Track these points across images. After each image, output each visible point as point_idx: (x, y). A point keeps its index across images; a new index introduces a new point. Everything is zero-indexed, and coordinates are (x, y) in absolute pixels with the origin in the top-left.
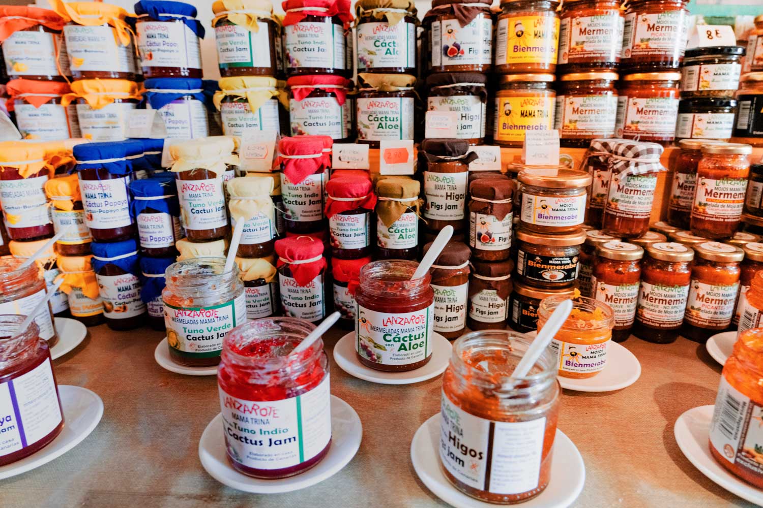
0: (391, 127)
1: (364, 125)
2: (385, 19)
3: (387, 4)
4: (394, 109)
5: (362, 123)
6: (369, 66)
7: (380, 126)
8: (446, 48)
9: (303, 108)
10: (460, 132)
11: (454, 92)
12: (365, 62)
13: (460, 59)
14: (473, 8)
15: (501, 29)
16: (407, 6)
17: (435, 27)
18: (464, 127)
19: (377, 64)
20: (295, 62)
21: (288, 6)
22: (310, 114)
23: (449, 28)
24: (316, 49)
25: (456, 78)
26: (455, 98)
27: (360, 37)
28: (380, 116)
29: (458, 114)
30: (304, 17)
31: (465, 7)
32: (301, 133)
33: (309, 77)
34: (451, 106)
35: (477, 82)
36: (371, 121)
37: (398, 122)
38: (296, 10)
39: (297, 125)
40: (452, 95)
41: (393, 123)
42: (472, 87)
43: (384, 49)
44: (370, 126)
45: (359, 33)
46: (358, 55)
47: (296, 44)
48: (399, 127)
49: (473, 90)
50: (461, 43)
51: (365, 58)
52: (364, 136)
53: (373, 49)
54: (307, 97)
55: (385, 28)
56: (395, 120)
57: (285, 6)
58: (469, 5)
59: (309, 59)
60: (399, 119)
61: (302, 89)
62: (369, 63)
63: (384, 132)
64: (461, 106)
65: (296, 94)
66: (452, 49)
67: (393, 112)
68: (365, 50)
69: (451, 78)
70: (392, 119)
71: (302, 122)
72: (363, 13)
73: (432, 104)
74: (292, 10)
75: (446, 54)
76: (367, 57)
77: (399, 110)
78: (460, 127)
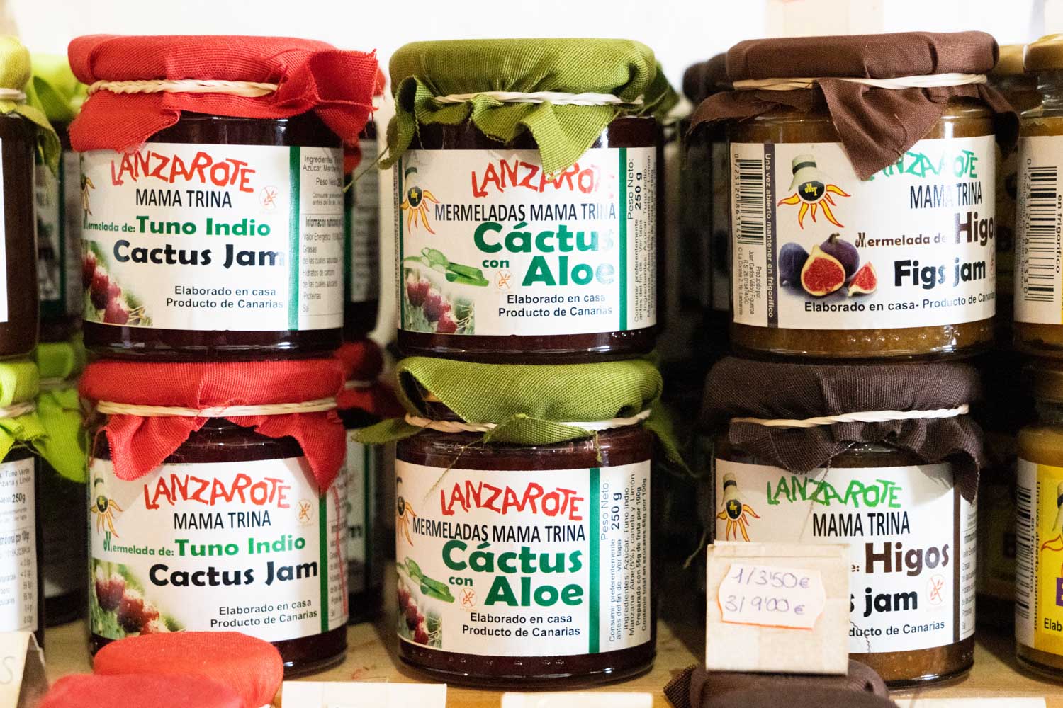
0: (547, 596)
1: (424, 579)
2: (525, 141)
3: (531, 75)
4: (562, 520)
5: (415, 571)
6: (452, 326)
7: (500, 592)
8: (796, 258)
9: (152, 506)
10: (864, 624)
11: (834, 450)
12: (434, 312)
13: (857, 307)
14: (910, 93)
15: (1035, 176)
16: (622, 77)
17: (744, 164)
18: (878, 603)
19: (486, 324)
20: (121, 303)
21: (99, 68)
22: (183, 534)
23: (806, 175)
24: (219, 256)
25: (839, 388)
26: (840, 477)
27: (414, 202)
28: (497, 549)
29: (855, 548)
30: (166, 123)
31: (874, 93)
32: (135, 620)
33: (181, 373)
34: (820, 510)
35: (935, 407)
36: (461, 566)
37: (582, 578)
38: (133, 87)
39: (118, 578)
40: (824, 466)
41: (559, 581)
42: (911, 424)
43: (521, 262)
44: (454, 590)
45: (410, 183)
46: (403, 272)
47: (128, 229)
48: (586, 597)
49: (918, 442)
50: (860, 242)
51: (433, 292)
52: (424, 627)
53: (472, 258)
54: (172, 460)
55: (523, 173)
56: (568, 564)
57: (84, 59)
58: (892, 84)
59: (185, 297)
60: (585, 559)
61: (146, 419)
62: (451, 316)
63: (517, 619)
64: (864, 510)
65: (121, 442)
66: (818, 263)
67: (557, 533)
68: (434, 257)
69: (820, 388)
70: (552, 562)
71: (140, 567)
72: (431, 107)
73: (733, 494)
74: (116, 87)
75: (794, 285)
76: (446, 291)
77: (586, 523)
78: (861, 606)
